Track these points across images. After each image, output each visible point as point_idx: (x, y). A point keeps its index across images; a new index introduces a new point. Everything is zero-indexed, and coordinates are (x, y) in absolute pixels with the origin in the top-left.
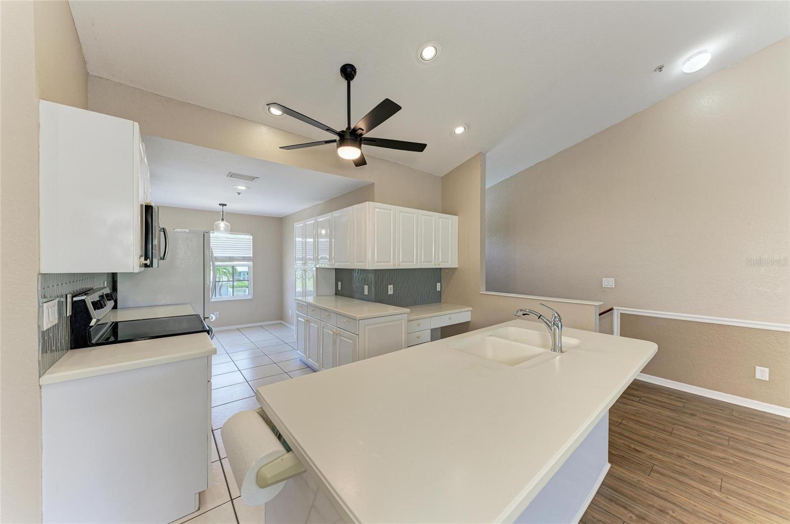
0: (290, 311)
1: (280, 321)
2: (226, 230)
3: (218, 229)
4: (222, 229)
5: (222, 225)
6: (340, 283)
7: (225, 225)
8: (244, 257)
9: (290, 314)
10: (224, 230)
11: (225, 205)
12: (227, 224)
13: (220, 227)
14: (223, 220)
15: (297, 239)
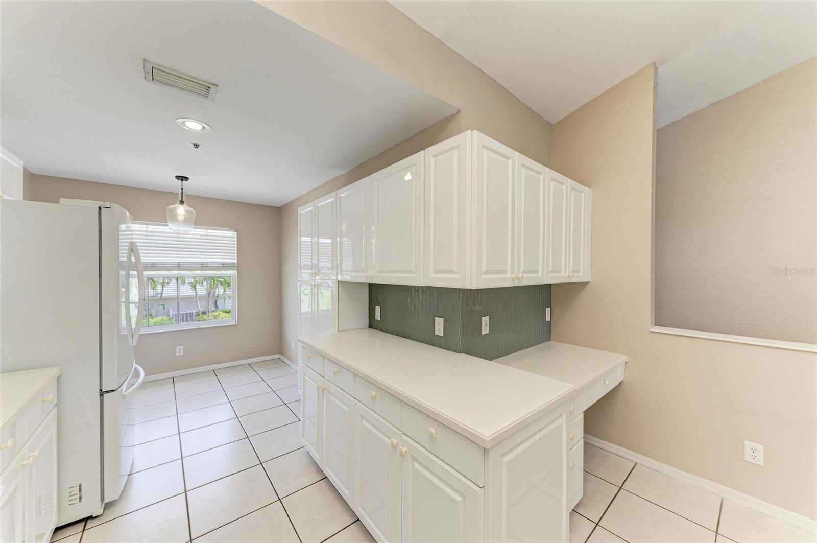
0: (293, 342)
1: (278, 356)
2: (187, 221)
3: (174, 218)
4: (181, 218)
5: (181, 211)
6: (378, 309)
7: (186, 211)
8: (223, 264)
9: (293, 348)
10: (185, 221)
11: (187, 179)
12: (189, 209)
13: (178, 215)
14: (182, 202)
15: (303, 239)
